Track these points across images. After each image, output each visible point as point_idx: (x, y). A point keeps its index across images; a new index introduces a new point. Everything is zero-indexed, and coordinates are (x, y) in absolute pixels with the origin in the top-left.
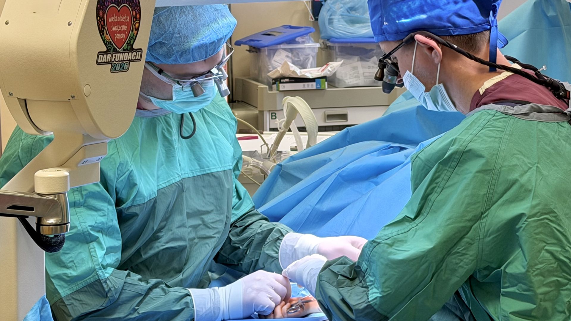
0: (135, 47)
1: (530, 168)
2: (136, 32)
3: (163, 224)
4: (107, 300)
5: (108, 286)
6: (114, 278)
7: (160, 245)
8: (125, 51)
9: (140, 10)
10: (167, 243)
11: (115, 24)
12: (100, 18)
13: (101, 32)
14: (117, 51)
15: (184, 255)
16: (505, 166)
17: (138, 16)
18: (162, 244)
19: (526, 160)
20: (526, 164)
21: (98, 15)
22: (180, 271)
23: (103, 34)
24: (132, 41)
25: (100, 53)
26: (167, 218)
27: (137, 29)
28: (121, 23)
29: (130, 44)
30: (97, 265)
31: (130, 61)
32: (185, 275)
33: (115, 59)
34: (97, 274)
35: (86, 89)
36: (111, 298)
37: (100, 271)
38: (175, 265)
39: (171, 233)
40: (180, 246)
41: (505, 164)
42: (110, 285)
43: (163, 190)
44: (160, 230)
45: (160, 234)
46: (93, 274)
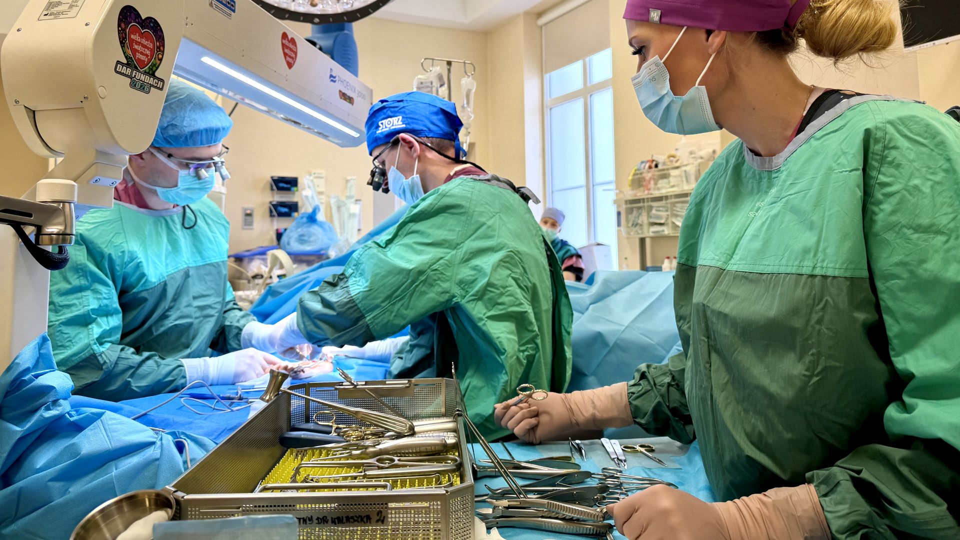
0: (157, 74)
1: (494, 216)
2: (159, 62)
3: (172, 304)
4: (102, 372)
5: (103, 359)
6: (110, 352)
7: (169, 323)
8: (145, 73)
9: (164, 44)
10: (176, 320)
11: (138, 43)
12: (122, 30)
13: (122, 43)
14: (137, 69)
15: (192, 332)
16: (476, 211)
17: (162, 48)
18: (171, 321)
19: (492, 210)
20: (491, 213)
21: (119, 26)
22: (187, 346)
23: (124, 46)
24: (154, 69)
25: (118, 62)
26: (175, 299)
27: (161, 60)
28: (144, 46)
29: (152, 69)
30: (92, 340)
31: (152, 86)
32: (193, 349)
33: (135, 76)
34: (92, 349)
35: (100, 90)
36: (106, 370)
37: (95, 346)
38: (184, 340)
39: (179, 311)
40: (187, 323)
41: (476, 209)
42: (105, 358)
43: (172, 276)
44: (170, 308)
45: (168, 313)
46: (88, 349)
